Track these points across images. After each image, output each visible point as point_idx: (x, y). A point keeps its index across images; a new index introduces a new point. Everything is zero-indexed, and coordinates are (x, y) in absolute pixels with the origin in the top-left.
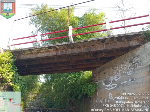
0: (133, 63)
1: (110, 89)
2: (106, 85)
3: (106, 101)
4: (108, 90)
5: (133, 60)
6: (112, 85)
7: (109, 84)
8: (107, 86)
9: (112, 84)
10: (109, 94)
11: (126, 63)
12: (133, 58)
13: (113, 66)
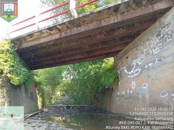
0: (162, 36)
1: (133, 76)
2: (128, 72)
3: (128, 91)
4: (130, 78)
5: (161, 32)
6: (135, 71)
7: (132, 70)
8: (130, 73)
9: (135, 69)
10: (132, 83)
11: (152, 38)
12: (162, 28)
13: (137, 46)
